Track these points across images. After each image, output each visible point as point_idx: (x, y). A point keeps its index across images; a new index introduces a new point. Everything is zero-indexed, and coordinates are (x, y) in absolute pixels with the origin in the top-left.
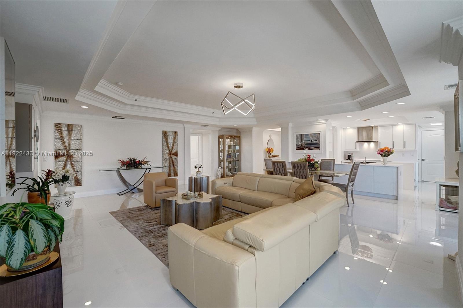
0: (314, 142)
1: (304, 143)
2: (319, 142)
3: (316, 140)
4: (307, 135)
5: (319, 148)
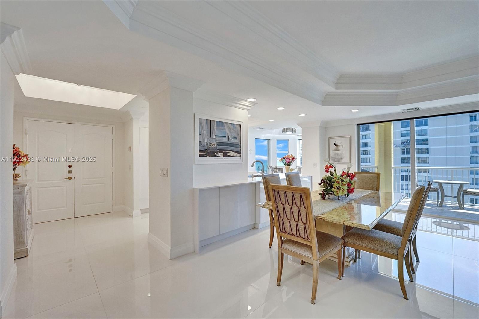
0: (232, 141)
1: (216, 141)
2: (240, 141)
3: (236, 138)
4: (220, 124)
5: (240, 153)
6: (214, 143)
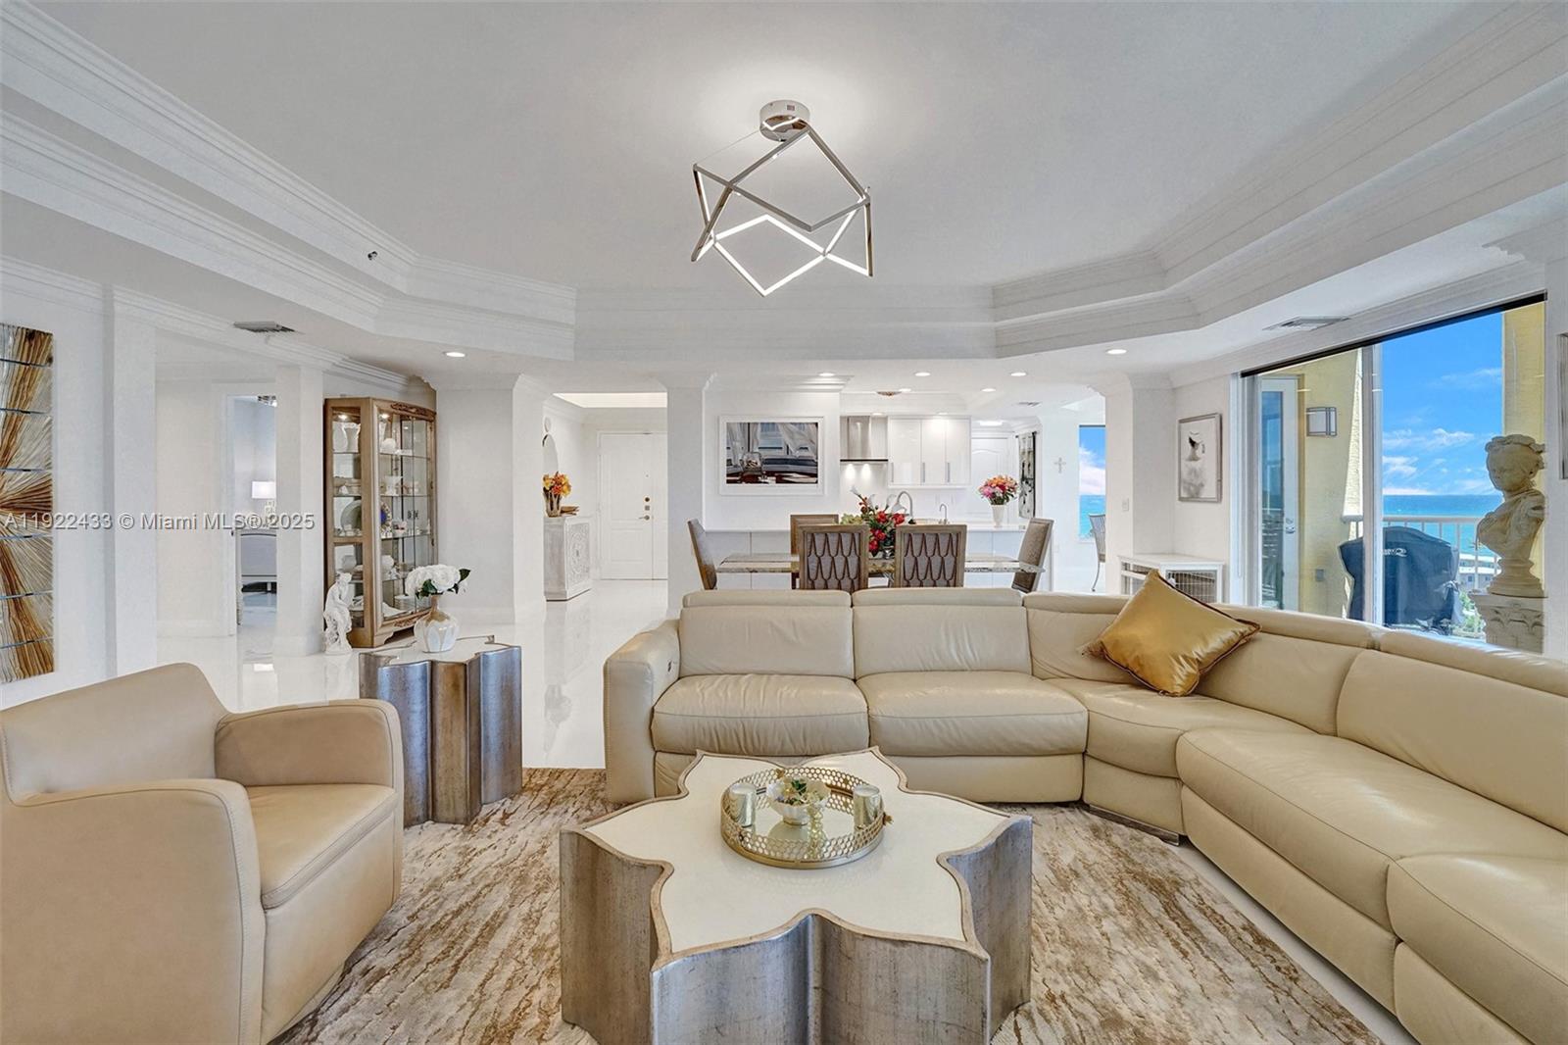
0: (797, 454)
1: (760, 456)
2: (817, 454)
3: (807, 448)
4: (770, 426)
5: (816, 476)
6: (756, 460)
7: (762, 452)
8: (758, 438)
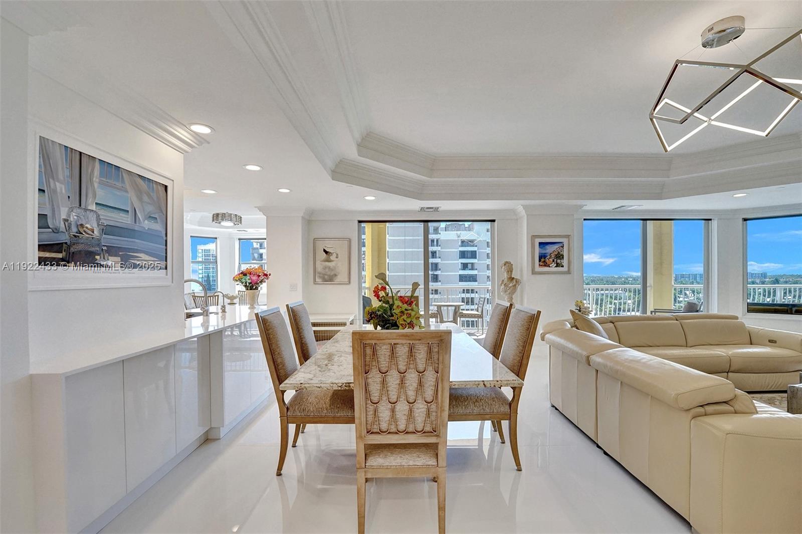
0: (145, 225)
1: (98, 218)
2: (166, 228)
3: (155, 218)
4: (111, 170)
5: (165, 259)
6: (91, 224)
7: (102, 212)
8: (96, 185)
